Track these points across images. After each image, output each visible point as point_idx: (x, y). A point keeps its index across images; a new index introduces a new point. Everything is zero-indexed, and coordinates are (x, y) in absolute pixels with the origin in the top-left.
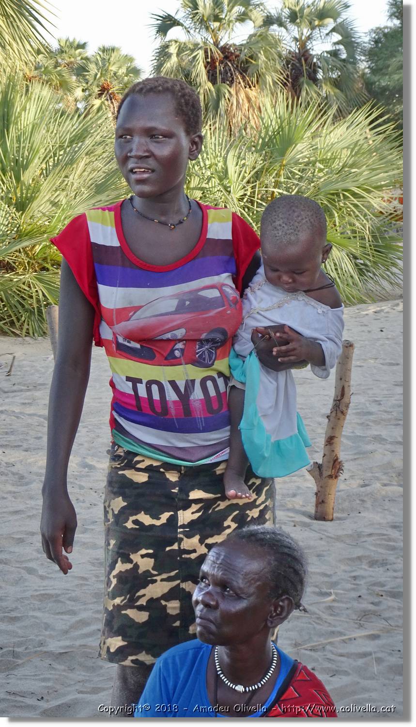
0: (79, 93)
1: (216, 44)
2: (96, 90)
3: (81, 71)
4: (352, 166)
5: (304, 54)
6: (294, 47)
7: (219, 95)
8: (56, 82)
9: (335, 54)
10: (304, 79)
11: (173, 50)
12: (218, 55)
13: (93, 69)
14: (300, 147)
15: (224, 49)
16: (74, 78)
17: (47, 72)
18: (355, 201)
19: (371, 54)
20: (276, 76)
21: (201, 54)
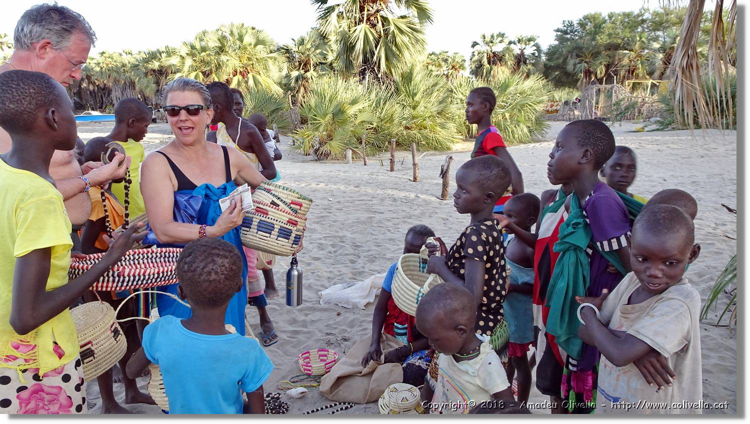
0: (445, 68)
1: (491, 51)
2: (451, 67)
3: (446, 61)
4: (530, 95)
5: (522, 54)
6: (519, 52)
7: (491, 69)
8: (437, 65)
9: (533, 54)
10: (522, 63)
11: (476, 53)
12: (492, 55)
13: (450, 60)
14: (512, 88)
15: (494, 53)
16: (444, 63)
17: (434, 61)
18: (530, 107)
19: (547, 54)
20: (512, 62)
21: (486, 55)
